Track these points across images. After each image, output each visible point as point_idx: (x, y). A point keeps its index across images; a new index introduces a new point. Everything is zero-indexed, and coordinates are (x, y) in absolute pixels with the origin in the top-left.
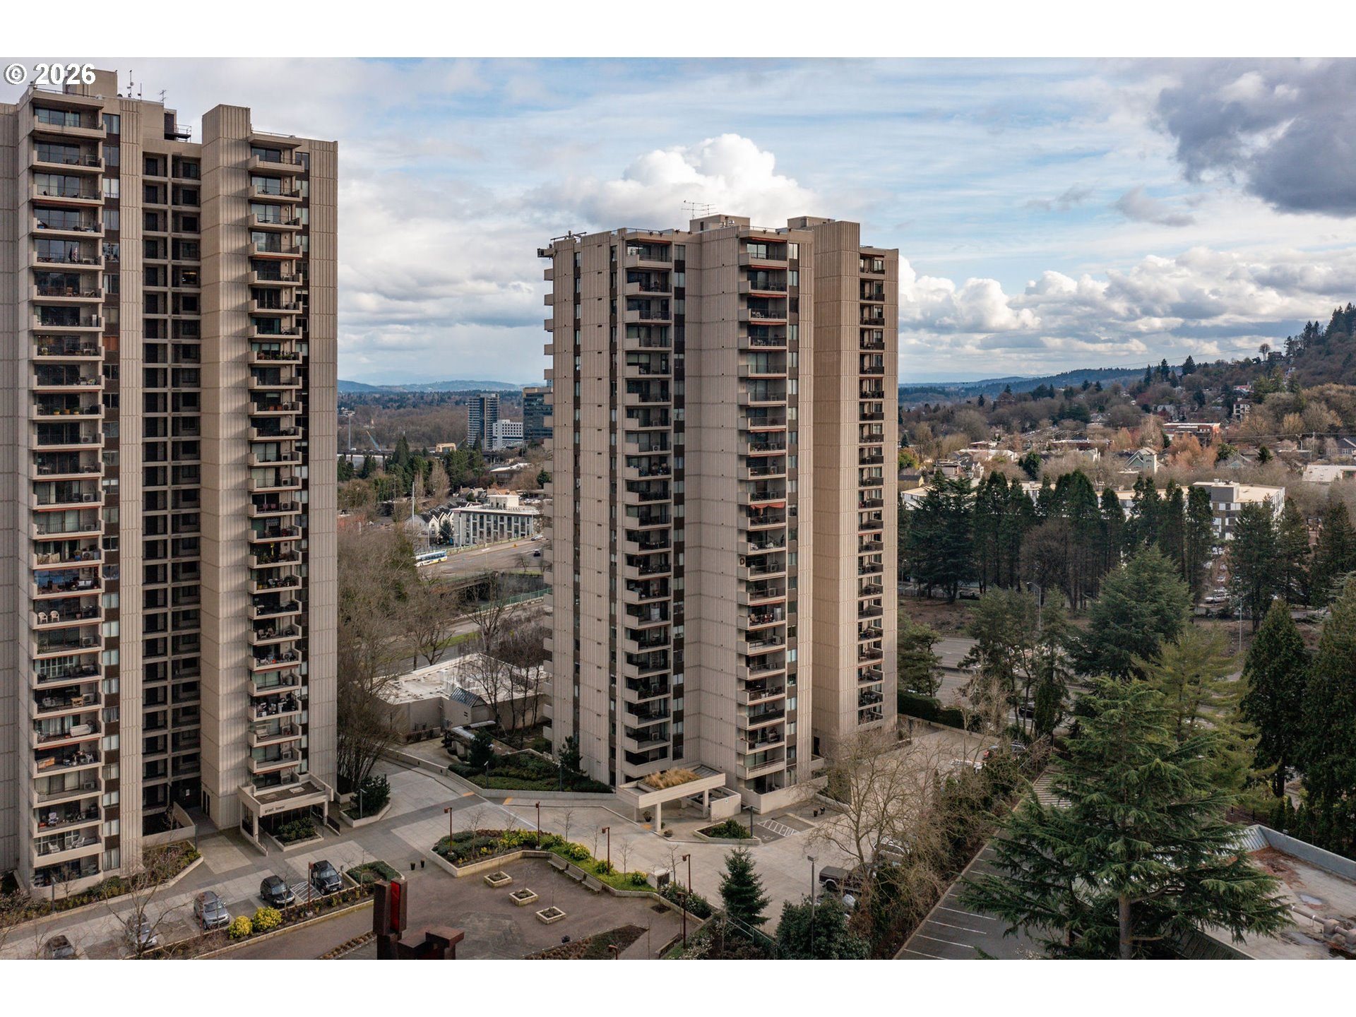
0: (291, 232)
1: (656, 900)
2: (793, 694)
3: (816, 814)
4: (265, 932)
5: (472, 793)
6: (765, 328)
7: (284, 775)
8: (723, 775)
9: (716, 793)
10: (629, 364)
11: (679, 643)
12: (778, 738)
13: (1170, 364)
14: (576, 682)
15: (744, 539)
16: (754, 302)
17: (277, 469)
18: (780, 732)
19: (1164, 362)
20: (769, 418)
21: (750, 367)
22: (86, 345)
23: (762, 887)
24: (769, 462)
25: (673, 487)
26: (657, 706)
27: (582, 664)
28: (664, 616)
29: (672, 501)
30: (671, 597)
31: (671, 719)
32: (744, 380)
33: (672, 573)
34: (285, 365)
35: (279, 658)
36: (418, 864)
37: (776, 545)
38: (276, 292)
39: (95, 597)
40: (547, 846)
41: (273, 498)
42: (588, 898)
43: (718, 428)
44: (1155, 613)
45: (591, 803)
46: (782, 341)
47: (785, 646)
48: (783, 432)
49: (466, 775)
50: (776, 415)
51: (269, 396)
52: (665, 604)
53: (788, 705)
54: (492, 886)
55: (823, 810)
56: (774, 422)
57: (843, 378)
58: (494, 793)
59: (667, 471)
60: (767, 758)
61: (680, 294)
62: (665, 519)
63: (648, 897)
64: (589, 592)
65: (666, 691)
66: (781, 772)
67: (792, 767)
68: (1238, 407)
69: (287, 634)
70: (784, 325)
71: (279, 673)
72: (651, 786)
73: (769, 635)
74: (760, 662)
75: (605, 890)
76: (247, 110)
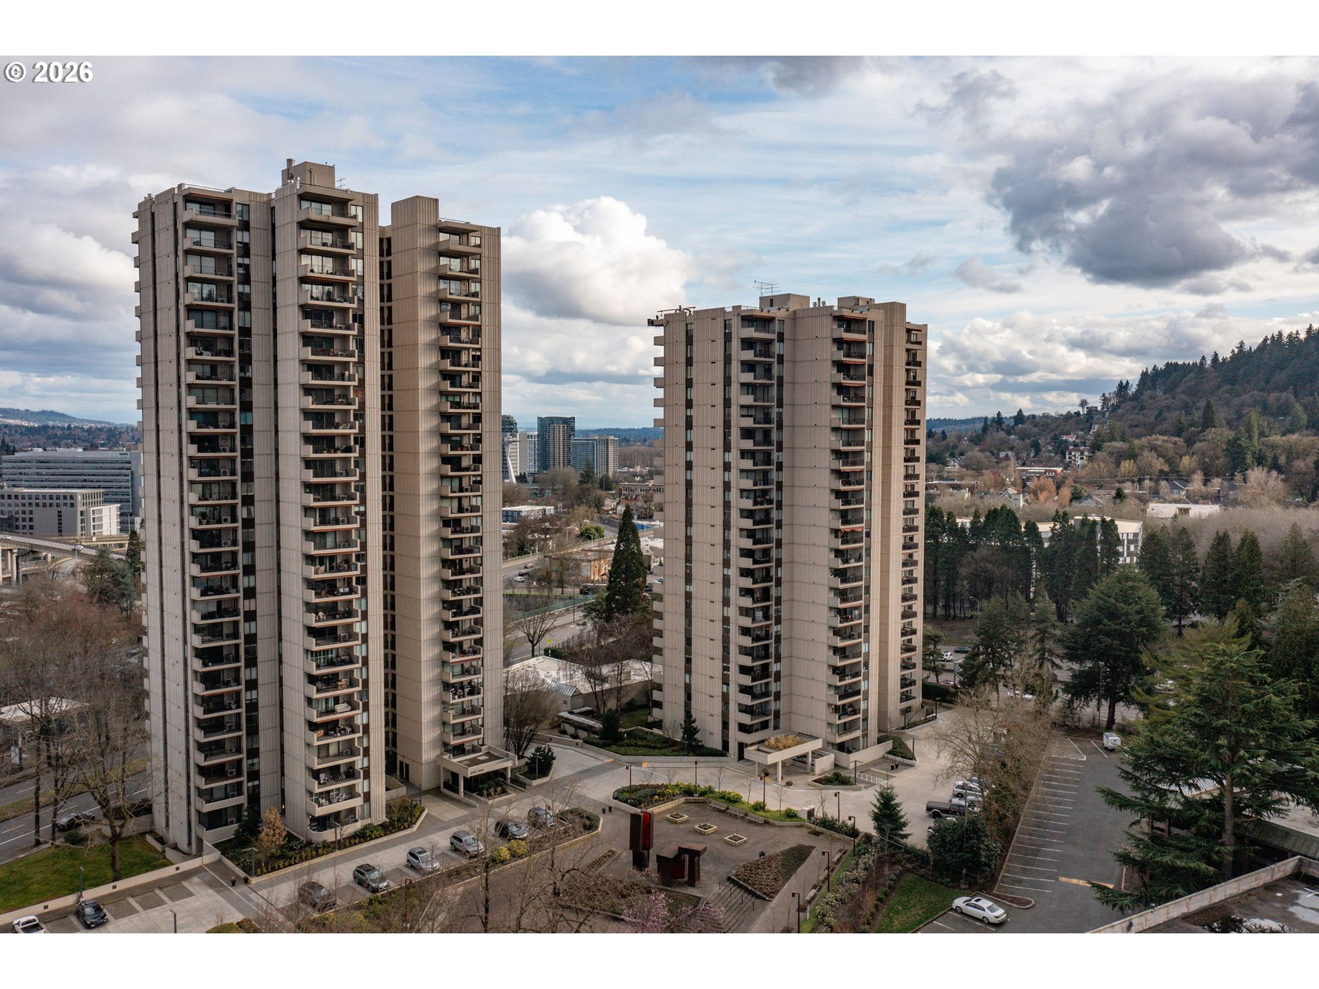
0: (468, 303)
1: (809, 828)
2: (866, 678)
3: (892, 768)
4: (520, 857)
5: (611, 760)
6: (848, 388)
7: (467, 747)
8: (821, 740)
9: (817, 754)
10: (742, 416)
11: (778, 639)
12: (855, 712)
13: (1003, 415)
14: (688, 670)
15: (832, 555)
16: (841, 367)
17: (460, 499)
18: (857, 708)
19: (999, 414)
20: (850, 460)
21: (837, 418)
22: (340, 396)
23: (902, 813)
24: (850, 495)
25: (774, 515)
26: (759, 688)
27: (693, 657)
28: (766, 617)
29: (774, 525)
30: (773, 602)
31: (772, 698)
32: (836, 430)
33: (773, 583)
34: (465, 413)
35: (463, 653)
36: (607, 809)
37: (856, 561)
38: (457, 352)
39: (350, 601)
40: (703, 794)
41: (457, 521)
42: (756, 829)
43: (810, 468)
44: (1138, 613)
45: (712, 765)
46: (863, 399)
47: (861, 640)
48: (862, 471)
49: (603, 746)
50: (856, 458)
51: (453, 438)
52: (768, 608)
53: (863, 687)
54: (676, 823)
55: (897, 766)
56: (854, 464)
57: (893, 429)
58: (631, 758)
59: (770, 502)
60: (847, 728)
61: (781, 359)
62: (768, 541)
63: (801, 826)
64: (702, 599)
65: (768, 676)
66: (857, 738)
67: (865, 735)
68: (1070, 454)
69: (469, 634)
70: (863, 387)
71: (462, 665)
72: (772, 748)
73: (848, 631)
74: (841, 652)
75: (766, 823)
76: (437, 200)
